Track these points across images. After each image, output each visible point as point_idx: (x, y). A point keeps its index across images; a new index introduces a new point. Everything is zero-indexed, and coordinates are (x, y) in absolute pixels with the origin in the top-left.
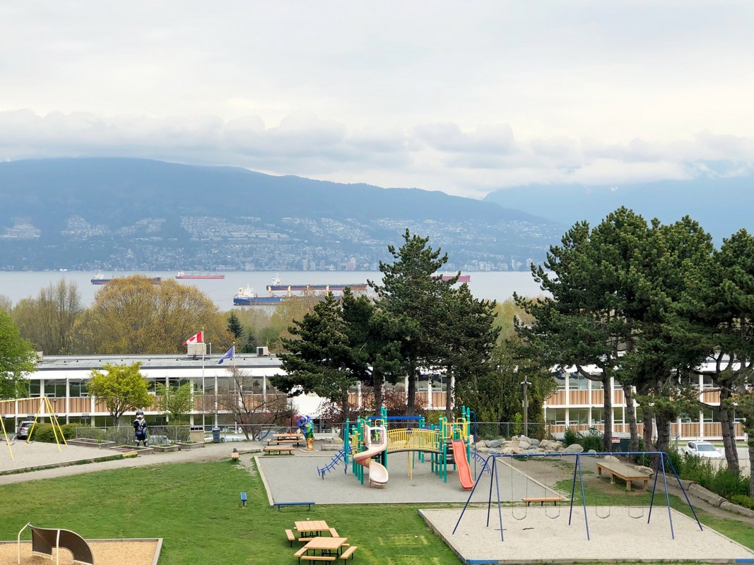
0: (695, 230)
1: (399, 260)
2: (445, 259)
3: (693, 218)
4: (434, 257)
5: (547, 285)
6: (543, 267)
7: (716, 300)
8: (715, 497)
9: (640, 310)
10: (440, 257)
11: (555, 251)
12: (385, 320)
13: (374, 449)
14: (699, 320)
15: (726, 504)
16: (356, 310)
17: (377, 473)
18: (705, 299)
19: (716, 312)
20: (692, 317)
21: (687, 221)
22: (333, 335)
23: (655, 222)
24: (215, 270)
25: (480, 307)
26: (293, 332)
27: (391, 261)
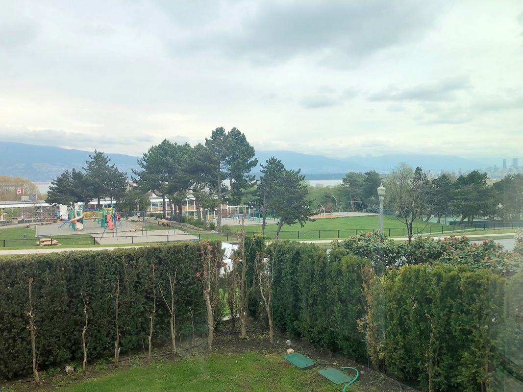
0: (189, 147)
1: (93, 160)
2: (110, 160)
3: (188, 143)
4: (106, 159)
5: (143, 166)
6: (142, 161)
8: (193, 226)
9: (171, 171)
10: (108, 159)
11: (145, 155)
12: (87, 179)
13: (77, 218)
15: (196, 228)
16: (77, 176)
17: (79, 226)
22: (68, 184)
23: (176, 144)
24: (46, 181)
25: (121, 175)
26: (53, 184)
27: (90, 160)
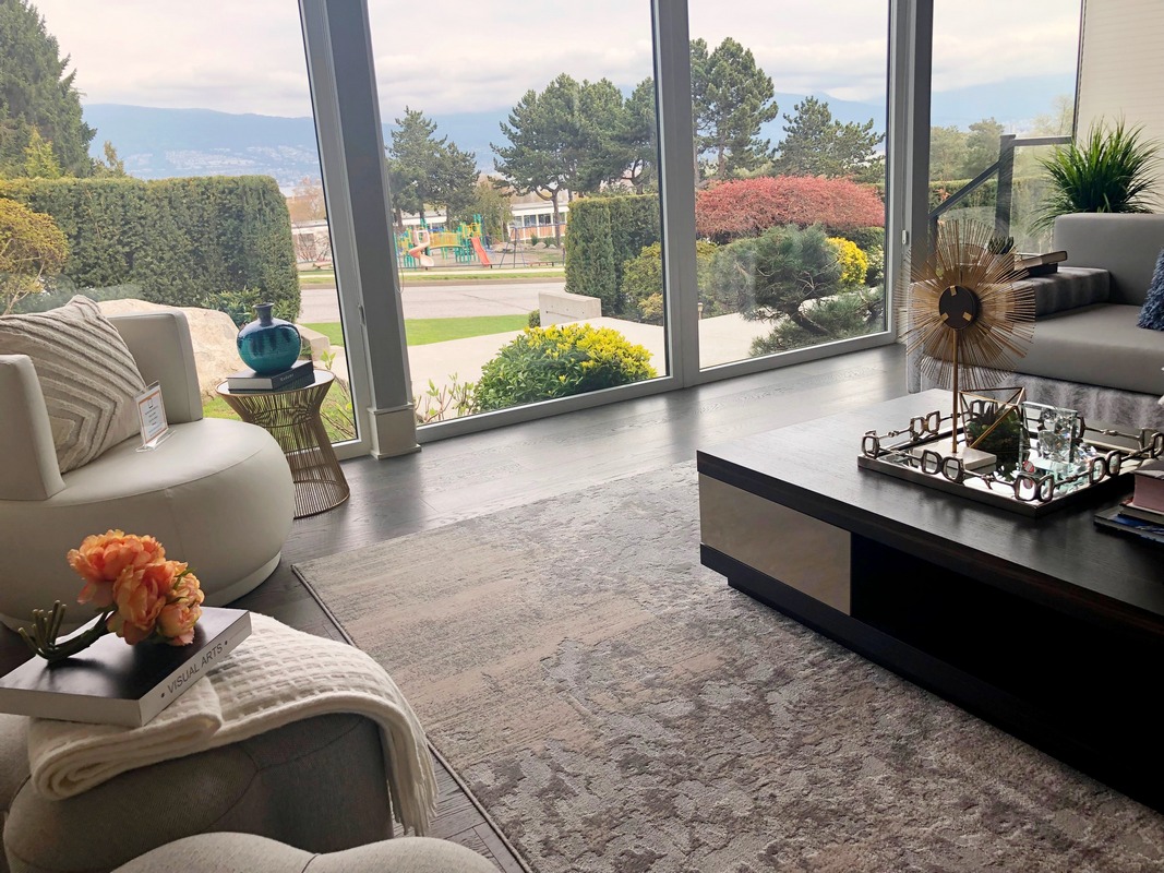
1: (403, 129)
2: (435, 126)
4: (428, 125)
6: (509, 125)
7: (636, 125)
10: (431, 125)
11: (515, 112)
13: (421, 246)
14: (625, 139)
17: (425, 261)
18: (629, 124)
19: (636, 132)
20: (620, 139)
21: (604, 80)
23: (585, 82)
25: (465, 158)
